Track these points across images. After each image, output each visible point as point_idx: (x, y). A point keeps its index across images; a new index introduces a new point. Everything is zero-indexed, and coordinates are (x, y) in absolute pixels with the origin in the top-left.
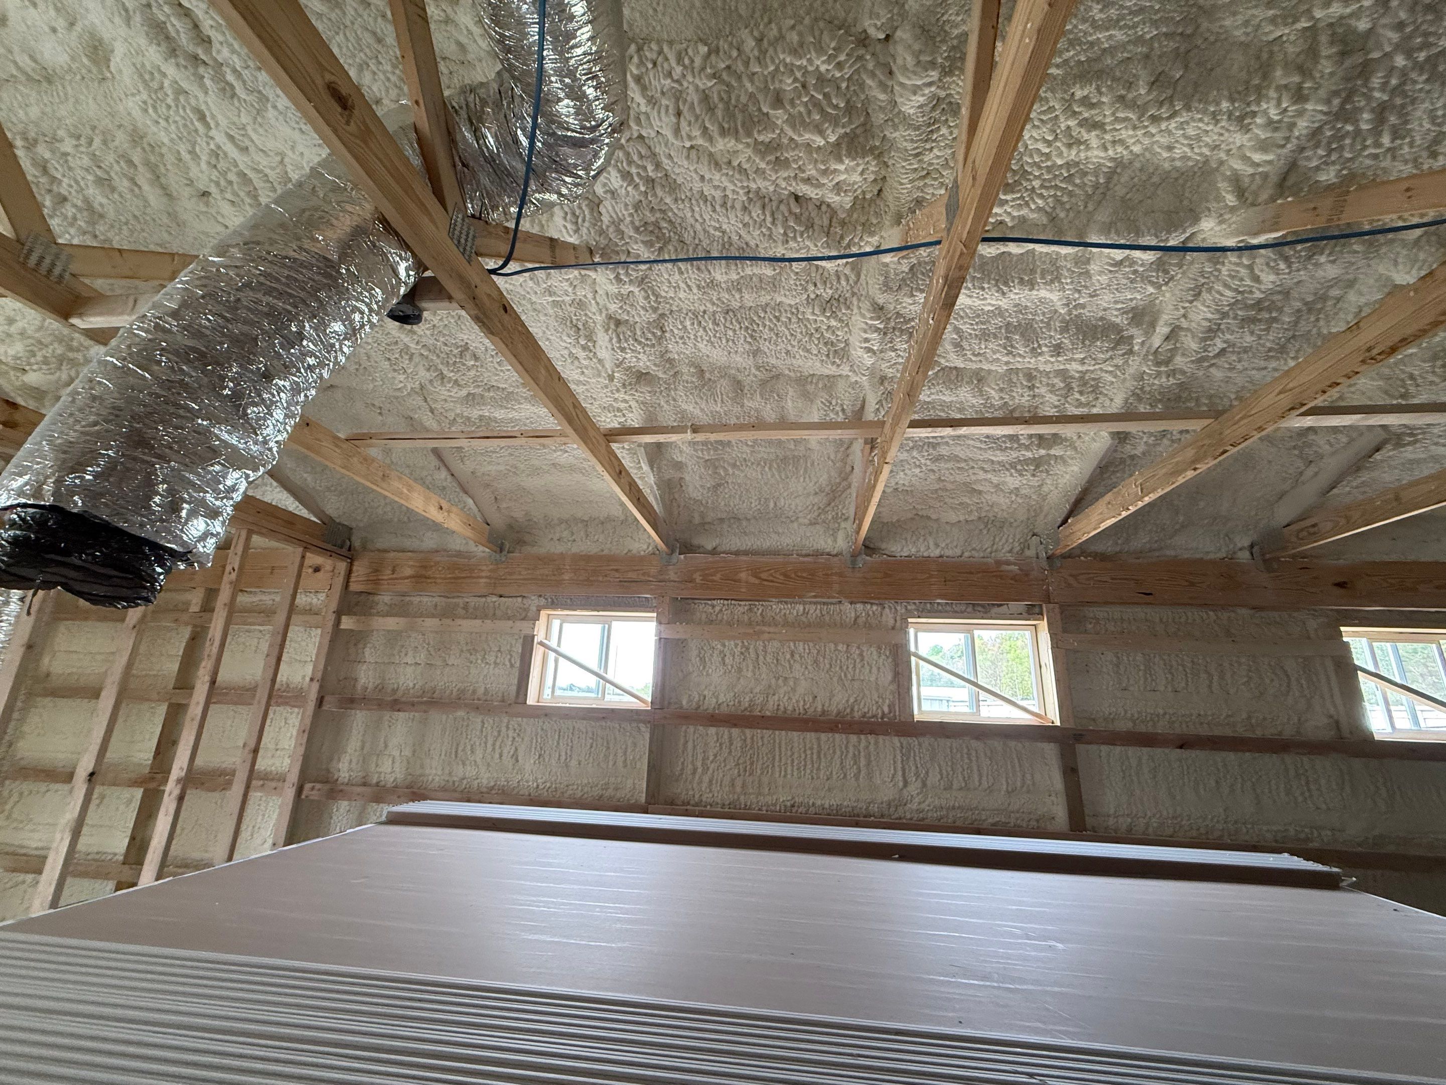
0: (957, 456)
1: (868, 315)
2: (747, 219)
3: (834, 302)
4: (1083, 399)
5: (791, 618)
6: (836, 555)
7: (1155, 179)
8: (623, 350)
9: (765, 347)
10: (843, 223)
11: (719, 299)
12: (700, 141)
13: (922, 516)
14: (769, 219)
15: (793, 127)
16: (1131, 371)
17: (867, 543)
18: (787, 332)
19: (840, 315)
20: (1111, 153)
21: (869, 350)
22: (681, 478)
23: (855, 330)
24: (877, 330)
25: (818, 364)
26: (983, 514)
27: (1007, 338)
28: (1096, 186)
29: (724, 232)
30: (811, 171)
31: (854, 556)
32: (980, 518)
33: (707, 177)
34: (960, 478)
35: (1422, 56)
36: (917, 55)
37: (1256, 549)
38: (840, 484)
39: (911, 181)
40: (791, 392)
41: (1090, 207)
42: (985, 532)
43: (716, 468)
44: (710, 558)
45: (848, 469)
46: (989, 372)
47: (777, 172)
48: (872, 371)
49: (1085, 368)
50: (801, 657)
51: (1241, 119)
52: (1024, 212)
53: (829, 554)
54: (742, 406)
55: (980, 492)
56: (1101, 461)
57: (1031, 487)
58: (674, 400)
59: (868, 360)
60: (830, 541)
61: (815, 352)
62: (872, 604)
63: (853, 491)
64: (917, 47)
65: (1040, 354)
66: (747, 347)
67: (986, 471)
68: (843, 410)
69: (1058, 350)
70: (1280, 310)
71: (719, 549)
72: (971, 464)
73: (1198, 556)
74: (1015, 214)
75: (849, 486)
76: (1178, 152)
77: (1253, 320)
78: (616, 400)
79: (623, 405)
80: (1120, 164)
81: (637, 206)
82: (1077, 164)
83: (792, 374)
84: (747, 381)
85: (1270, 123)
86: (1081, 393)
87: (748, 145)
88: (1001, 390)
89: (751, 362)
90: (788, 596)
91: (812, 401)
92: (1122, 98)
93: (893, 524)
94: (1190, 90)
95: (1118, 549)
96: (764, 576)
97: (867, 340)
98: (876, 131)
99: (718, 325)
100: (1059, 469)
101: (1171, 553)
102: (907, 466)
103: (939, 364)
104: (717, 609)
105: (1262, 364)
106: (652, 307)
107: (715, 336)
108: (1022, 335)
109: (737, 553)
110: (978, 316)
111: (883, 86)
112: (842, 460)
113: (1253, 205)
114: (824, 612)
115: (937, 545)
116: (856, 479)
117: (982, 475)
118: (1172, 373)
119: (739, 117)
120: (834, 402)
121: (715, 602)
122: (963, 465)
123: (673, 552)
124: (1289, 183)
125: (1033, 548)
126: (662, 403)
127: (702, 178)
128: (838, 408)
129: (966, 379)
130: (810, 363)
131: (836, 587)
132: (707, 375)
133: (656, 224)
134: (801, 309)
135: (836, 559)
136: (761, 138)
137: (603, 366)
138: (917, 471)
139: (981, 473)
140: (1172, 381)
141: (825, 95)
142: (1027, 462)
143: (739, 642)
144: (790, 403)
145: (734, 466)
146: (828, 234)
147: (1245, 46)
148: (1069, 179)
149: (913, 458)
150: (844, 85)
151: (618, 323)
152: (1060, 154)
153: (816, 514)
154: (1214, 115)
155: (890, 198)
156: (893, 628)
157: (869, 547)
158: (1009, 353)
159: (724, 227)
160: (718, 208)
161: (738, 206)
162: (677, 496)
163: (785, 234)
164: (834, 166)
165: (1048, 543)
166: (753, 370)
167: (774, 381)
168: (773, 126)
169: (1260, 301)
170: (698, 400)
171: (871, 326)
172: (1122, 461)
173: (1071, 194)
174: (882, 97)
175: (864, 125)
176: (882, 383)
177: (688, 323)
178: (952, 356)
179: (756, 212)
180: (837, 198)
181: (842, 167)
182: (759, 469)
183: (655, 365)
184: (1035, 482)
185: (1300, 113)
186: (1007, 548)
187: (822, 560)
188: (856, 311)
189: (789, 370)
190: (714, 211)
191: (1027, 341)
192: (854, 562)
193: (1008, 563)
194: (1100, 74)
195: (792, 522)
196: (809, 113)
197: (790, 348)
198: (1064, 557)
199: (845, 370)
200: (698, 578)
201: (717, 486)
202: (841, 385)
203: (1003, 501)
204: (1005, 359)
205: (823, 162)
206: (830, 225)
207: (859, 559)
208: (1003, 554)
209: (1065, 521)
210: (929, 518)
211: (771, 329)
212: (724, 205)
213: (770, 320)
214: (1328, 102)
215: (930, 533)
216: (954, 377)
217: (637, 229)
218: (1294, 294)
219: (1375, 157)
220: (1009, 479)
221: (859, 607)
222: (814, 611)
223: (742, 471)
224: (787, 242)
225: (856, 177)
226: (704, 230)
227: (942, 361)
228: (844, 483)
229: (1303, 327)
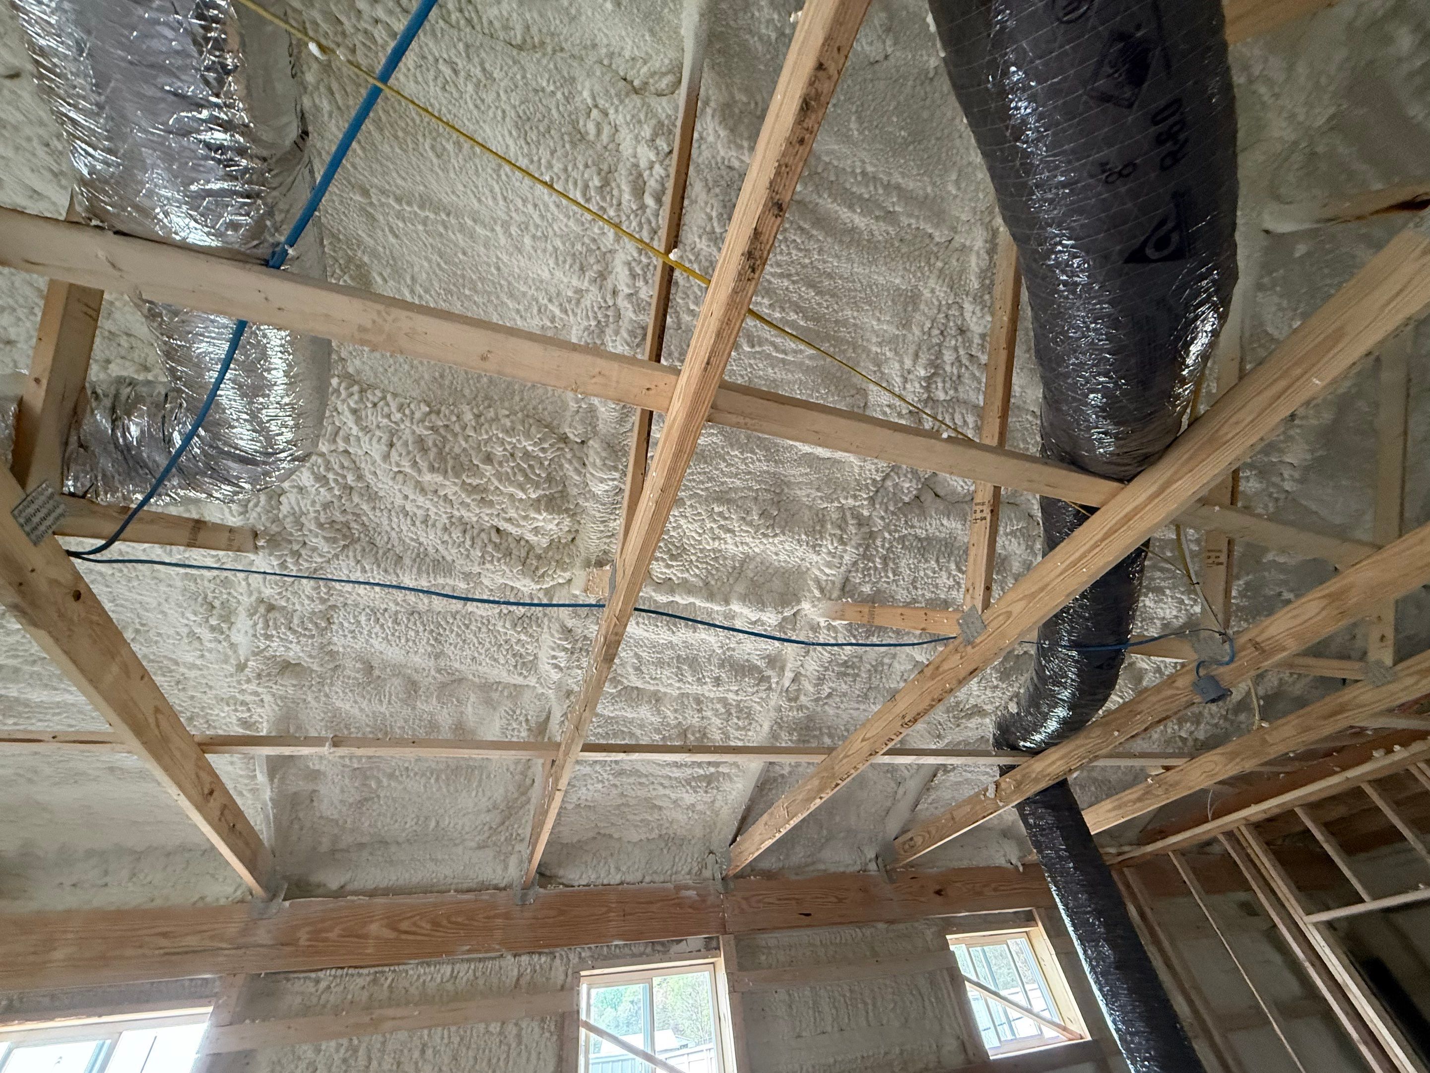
0: (638, 771)
1: (557, 635)
2: (446, 538)
3: (527, 621)
4: (740, 723)
5: (431, 987)
6: (505, 889)
7: (770, 571)
8: (268, 637)
9: (449, 650)
10: (539, 557)
11: (404, 601)
12: (408, 470)
13: (604, 835)
14: (468, 543)
15: (500, 481)
16: (772, 703)
17: (543, 869)
18: (475, 640)
19: (531, 631)
20: (740, 548)
21: (556, 666)
22: (315, 791)
23: (545, 647)
24: (565, 649)
25: (505, 674)
26: (664, 832)
27: (678, 667)
28: (734, 568)
29: (420, 544)
30: (512, 513)
31: (526, 887)
32: (660, 836)
33: (411, 497)
34: (642, 793)
35: (897, 535)
36: (604, 459)
37: (880, 860)
38: (517, 799)
39: (599, 538)
40: (473, 698)
41: (731, 581)
42: (665, 851)
43: (366, 778)
44: (331, 903)
45: (528, 782)
46: (665, 694)
47: (480, 508)
48: (559, 685)
49: (739, 698)
50: (436, 1052)
51: (814, 547)
52: (686, 575)
53: (496, 888)
54: (414, 708)
55: (660, 808)
56: (758, 780)
57: (705, 803)
58: (327, 696)
59: (555, 676)
60: (499, 871)
61: (502, 662)
62: (540, 954)
63: (532, 807)
64: (604, 454)
65: (705, 683)
66: (429, 649)
67: (665, 787)
68: (527, 720)
69: (717, 681)
70: (859, 668)
71: (349, 888)
72: (651, 778)
73: (842, 869)
74: (679, 575)
75: (528, 801)
76: (782, 557)
77: (845, 674)
78: (242, 691)
79: (249, 698)
80: (747, 559)
81: (326, 506)
82: (720, 551)
83: (476, 680)
84: (424, 682)
85: (830, 553)
86: (738, 718)
87: (455, 484)
88: (676, 711)
89: (432, 663)
90: (431, 955)
91: (495, 709)
92: (743, 519)
93: (573, 845)
94: (783, 523)
95: (781, 865)
96: (404, 926)
97: (554, 657)
98: (572, 499)
99: (399, 624)
100: (726, 786)
101: (822, 867)
102: (590, 781)
103: (622, 683)
104: (323, 985)
105: (857, 706)
106: (321, 598)
107: (393, 635)
108: (690, 667)
109: (372, 893)
110: (655, 647)
111: (579, 473)
112: (522, 773)
113: (830, 599)
114: (479, 974)
115: (618, 869)
116: (535, 793)
117: (661, 791)
118: (800, 708)
119: (451, 463)
120: (518, 712)
121: (321, 974)
122: (643, 780)
123: (274, 896)
124: (847, 589)
125: (709, 867)
126: (309, 699)
127: (406, 497)
128: (522, 718)
129: (646, 699)
130: (496, 672)
131: (498, 934)
132: (376, 673)
133: (347, 525)
134: (493, 621)
135: (504, 893)
136: (469, 481)
137: (235, 652)
138: (600, 786)
139: (660, 788)
140: (801, 714)
141: (529, 466)
142: (700, 778)
143: (345, 1042)
144: (470, 709)
145: (391, 776)
146: (524, 564)
147: (810, 508)
148: (716, 559)
149: (596, 772)
150: (546, 463)
151: (271, 608)
152: (708, 543)
153: (487, 835)
154: (799, 541)
155: (581, 546)
156: (563, 988)
157: (544, 876)
158: (680, 680)
159: (421, 539)
160: (418, 523)
161: (439, 525)
162: (301, 815)
163: (483, 557)
164: (533, 515)
165: (722, 863)
166: (433, 672)
167: (456, 685)
168: (482, 476)
169: (846, 662)
170: (359, 699)
171: (559, 646)
172: (775, 780)
173: (717, 569)
174: (577, 478)
175: (561, 492)
176: (568, 697)
177: (363, 618)
178: (633, 678)
179: (456, 534)
180: (535, 538)
181: (541, 518)
182: (423, 781)
183: (310, 656)
184: (708, 798)
185: (845, 551)
186: (686, 869)
187: (485, 896)
188: (546, 630)
189: (474, 675)
190: (414, 524)
191: (694, 672)
192: (524, 897)
193: (687, 888)
194: (729, 501)
195: (455, 845)
196: (515, 474)
197: (476, 655)
198: (737, 877)
199: (532, 681)
200: (303, 936)
201: (361, 803)
202: (527, 696)
203: (680, 817)
204: (677, 685)
205: (523, 510)
206: (527, 557)
207: (531, 892)
208: (684, 878)
209: (734, 840)
210: (611, 836)
211: (458, 635)
212: (425, 521)
213: (459, 627)
214: (857, 549)
215: (612, 855)
216: (633, 695)
217: (321, 526)
218: (864, 658)
219: (888, 583)
220: (685, 795)
221: (525, 959)
222: (465, 972)
223: (401, 783)
224: (484, 563)
225: (552, 526)
226: (400, 539)
227: (625, 681)
228: (524, 798)
229: (875, 682)
